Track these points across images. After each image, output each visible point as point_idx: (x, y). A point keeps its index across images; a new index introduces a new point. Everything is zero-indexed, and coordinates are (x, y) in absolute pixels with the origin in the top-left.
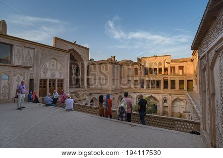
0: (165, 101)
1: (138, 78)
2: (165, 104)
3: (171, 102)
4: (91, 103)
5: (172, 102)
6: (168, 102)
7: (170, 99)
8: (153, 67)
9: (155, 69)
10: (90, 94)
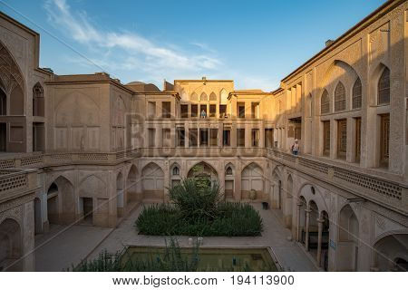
0: (229, 170)
1: (170, 125)
2: (229, 177)
3: (239, 173)
4: (52, 195)
5: (243, 171)
6: (233, 171)
7: (238, 165)
8: (198, 102)
9: (203, 107)
10: (47, 169)
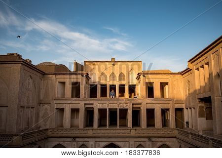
1: (80, 104)
